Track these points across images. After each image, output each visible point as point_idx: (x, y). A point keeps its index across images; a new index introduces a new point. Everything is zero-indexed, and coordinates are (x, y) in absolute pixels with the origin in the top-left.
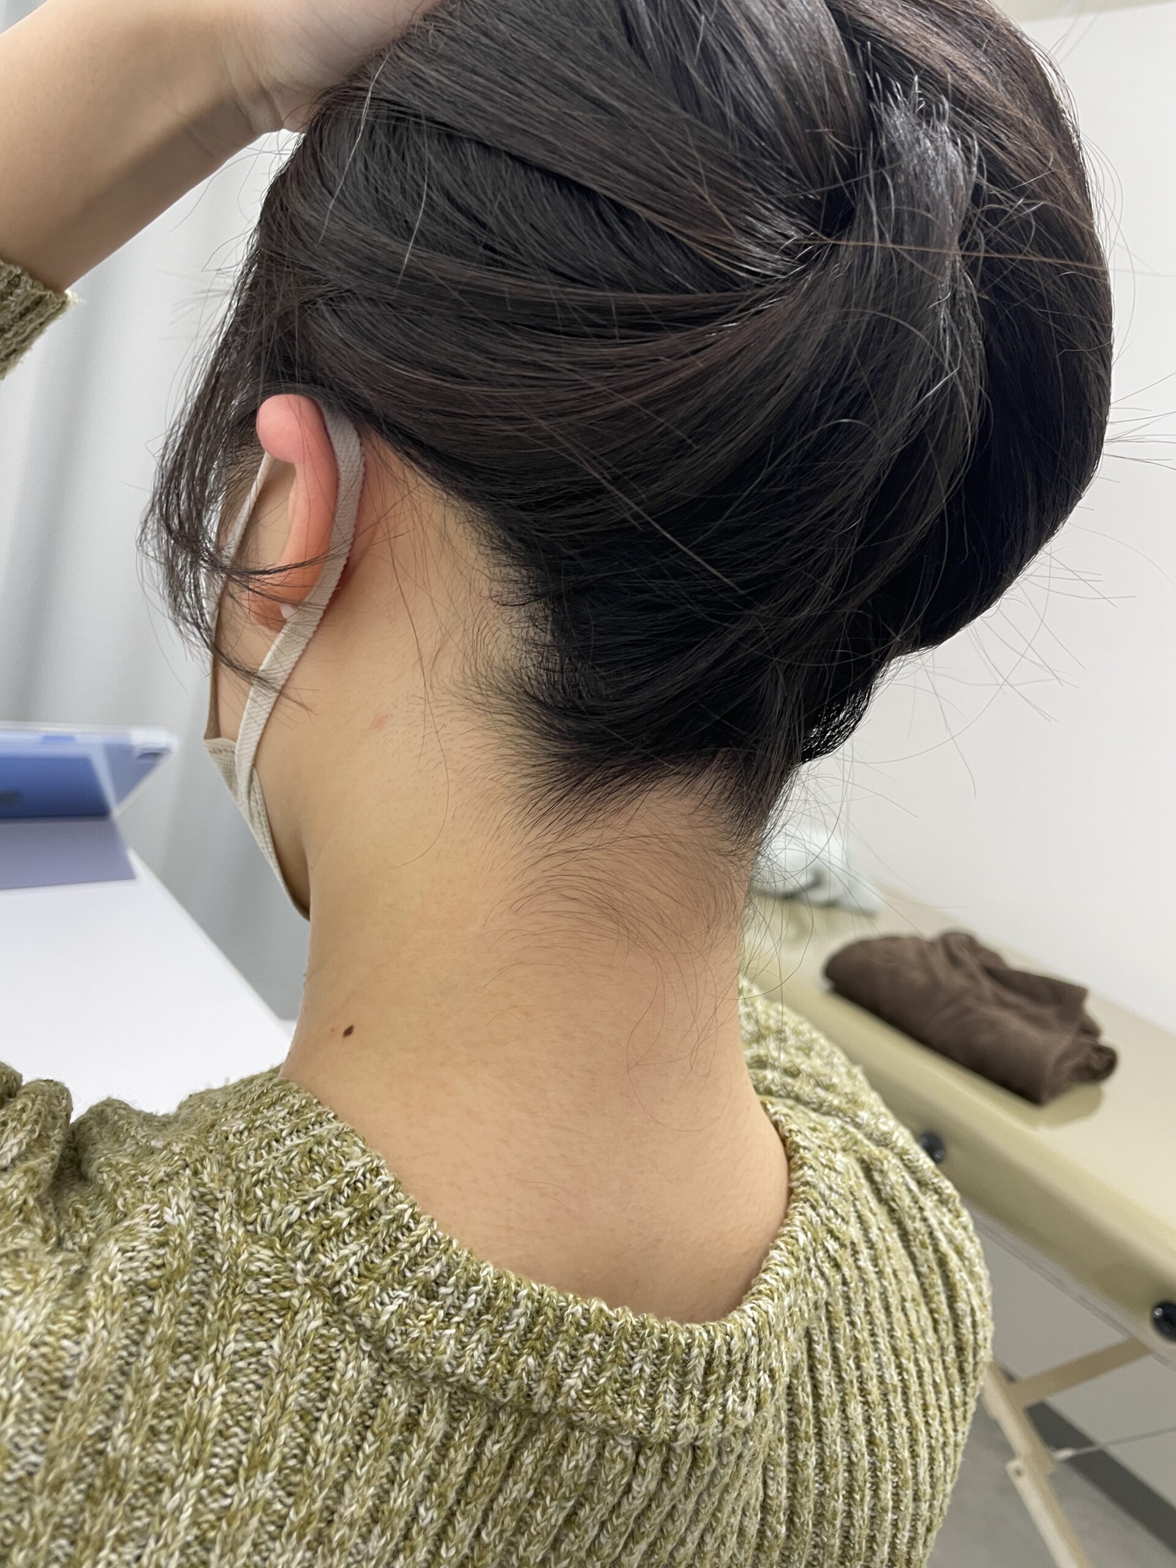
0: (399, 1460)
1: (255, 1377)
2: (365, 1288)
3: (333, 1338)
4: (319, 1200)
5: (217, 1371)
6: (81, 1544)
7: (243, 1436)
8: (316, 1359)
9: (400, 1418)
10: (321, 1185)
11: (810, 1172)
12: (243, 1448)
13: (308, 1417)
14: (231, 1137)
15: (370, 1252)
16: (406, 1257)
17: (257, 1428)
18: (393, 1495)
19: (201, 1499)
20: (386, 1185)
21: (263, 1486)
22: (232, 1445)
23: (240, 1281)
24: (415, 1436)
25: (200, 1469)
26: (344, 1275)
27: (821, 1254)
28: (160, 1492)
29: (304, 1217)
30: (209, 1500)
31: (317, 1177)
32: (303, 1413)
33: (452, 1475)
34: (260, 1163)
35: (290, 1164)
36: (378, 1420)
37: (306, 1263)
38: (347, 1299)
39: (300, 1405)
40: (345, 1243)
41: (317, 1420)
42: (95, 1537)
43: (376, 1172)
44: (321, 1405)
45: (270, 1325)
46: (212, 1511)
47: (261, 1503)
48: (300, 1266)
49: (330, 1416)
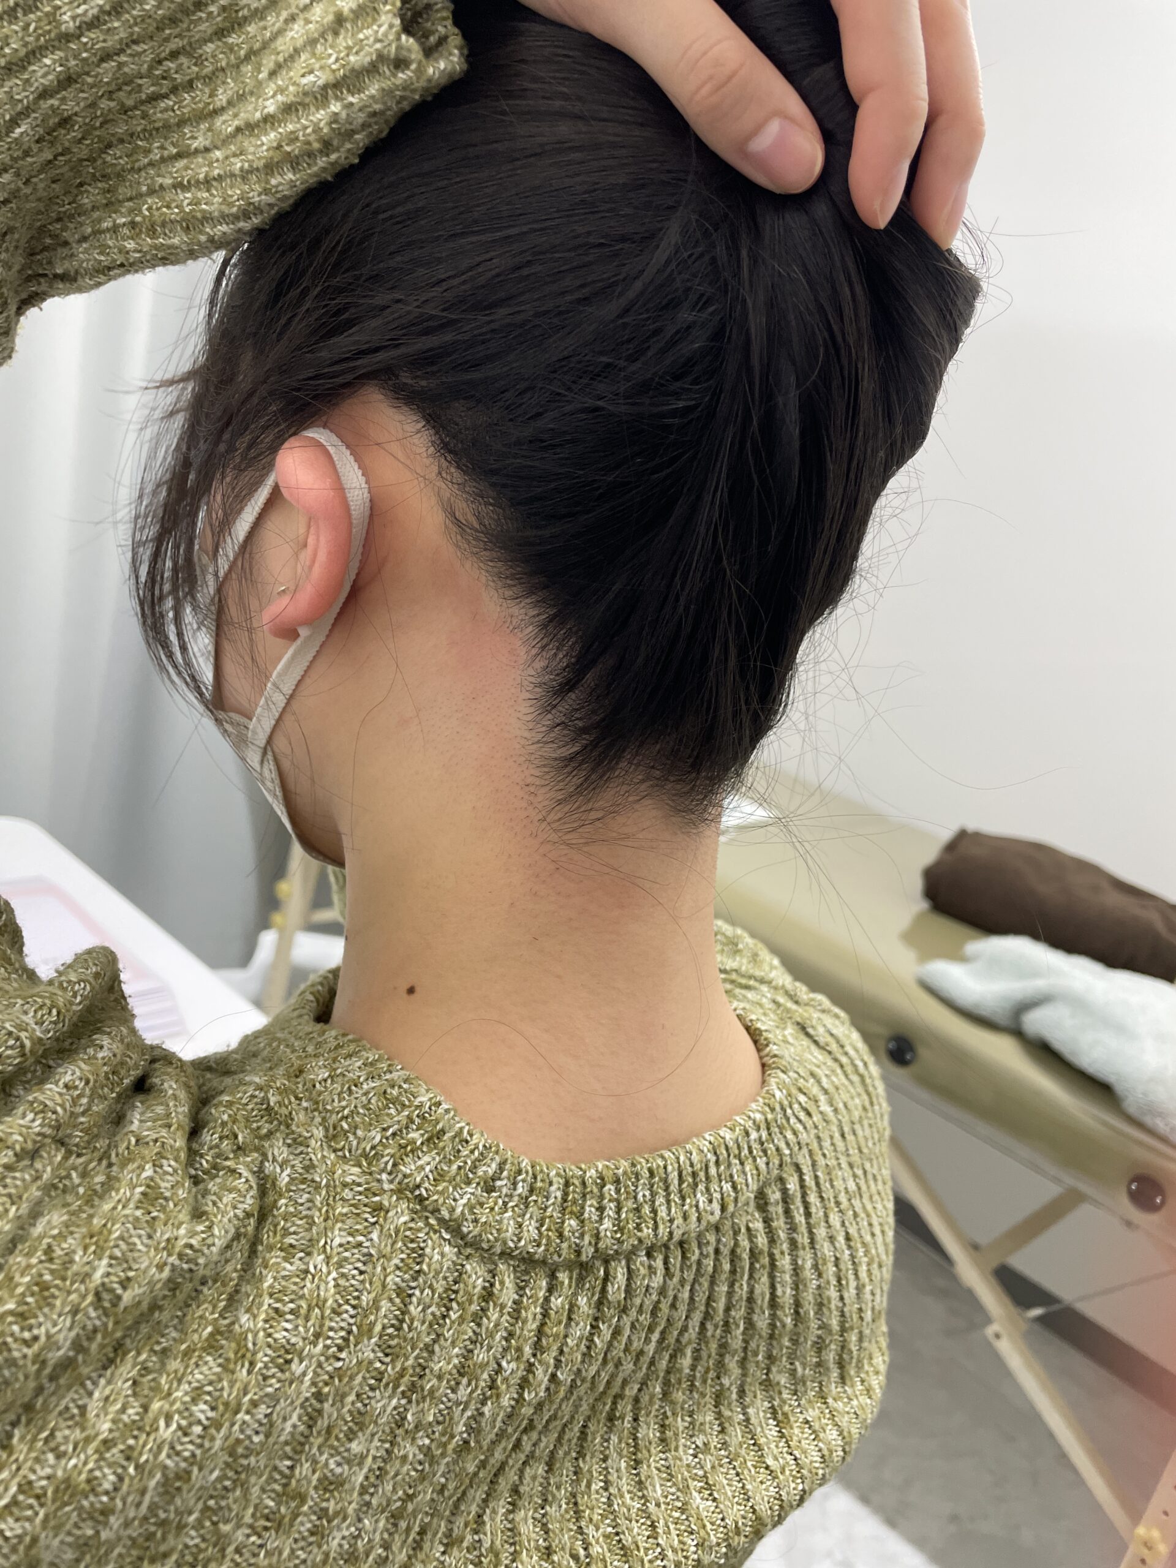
0: (479, 1325)
1: (359, 1265)
2: (440, 1188)
3: (419, 1230)
4: (396, 1127)
5: (328, 1259)
6: (221, 1408)
7: (352, 1312)
8: (408, 1248)
9: (477, 1290)
10: (395, 1117)
11: (775, 1047)
12: (352, 1321)
13: (404, 1295)
14: (318, 1085)
15: (440, 1162)
16: (469, 1162)
17: (364, 1304)
18: (476, 1352)
19: (320, 1365)
20: (447, 1111)
21: (368, 1350)
22: (343, 1320)
23: (339, 1190)
24: (491, 1304)
25: (321, 1340)
26: (422, 1179)
27: (796, 1106)
28: (288, 1362)
29: (384, 1141)
30: (325, 1365)
31: (393, 1111)
32: (399, 1291)
33: (525, 1332)
34: (344, 1103)
35: (369, 1102)
36: (461, 1293)
37: (390, 1174)
38: (427, 1199)
39: (396, 1284)
40: (419, 1158)
41: (410, 1296)
42: (233, 1404)
43: (439, 1104)
44: (413, 1284)
45: (366, 1224)
46: (327, 1372)
47: (365, 1363)
48: (384, 1176)
49: (422, 1292)
